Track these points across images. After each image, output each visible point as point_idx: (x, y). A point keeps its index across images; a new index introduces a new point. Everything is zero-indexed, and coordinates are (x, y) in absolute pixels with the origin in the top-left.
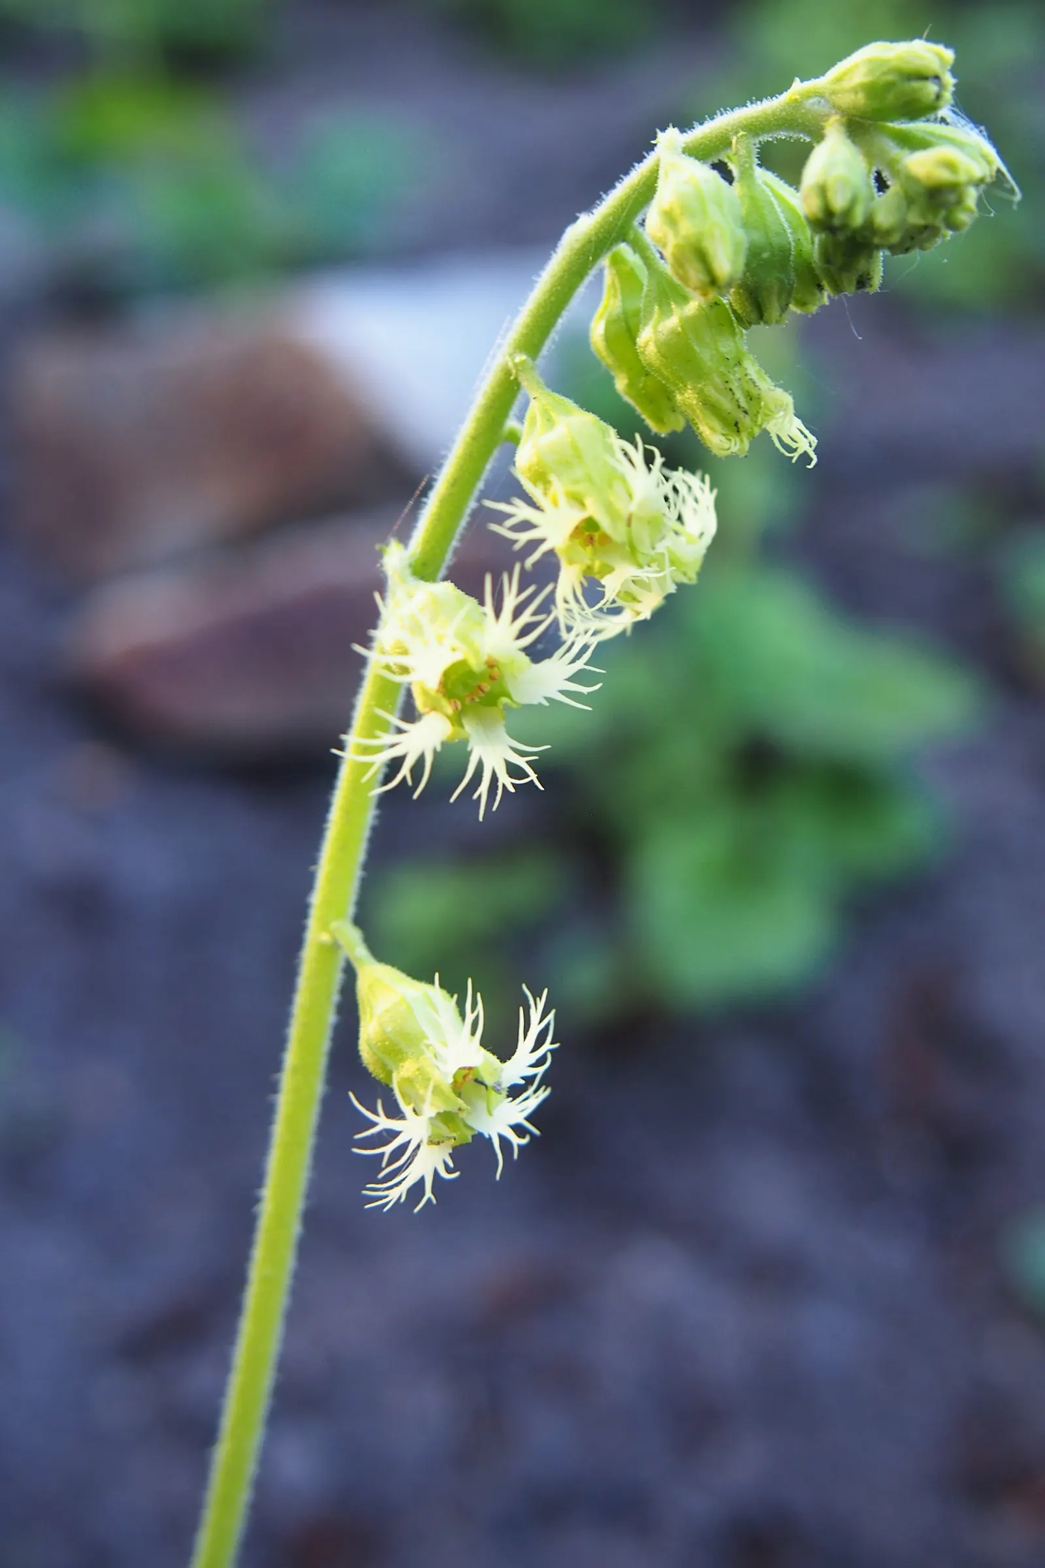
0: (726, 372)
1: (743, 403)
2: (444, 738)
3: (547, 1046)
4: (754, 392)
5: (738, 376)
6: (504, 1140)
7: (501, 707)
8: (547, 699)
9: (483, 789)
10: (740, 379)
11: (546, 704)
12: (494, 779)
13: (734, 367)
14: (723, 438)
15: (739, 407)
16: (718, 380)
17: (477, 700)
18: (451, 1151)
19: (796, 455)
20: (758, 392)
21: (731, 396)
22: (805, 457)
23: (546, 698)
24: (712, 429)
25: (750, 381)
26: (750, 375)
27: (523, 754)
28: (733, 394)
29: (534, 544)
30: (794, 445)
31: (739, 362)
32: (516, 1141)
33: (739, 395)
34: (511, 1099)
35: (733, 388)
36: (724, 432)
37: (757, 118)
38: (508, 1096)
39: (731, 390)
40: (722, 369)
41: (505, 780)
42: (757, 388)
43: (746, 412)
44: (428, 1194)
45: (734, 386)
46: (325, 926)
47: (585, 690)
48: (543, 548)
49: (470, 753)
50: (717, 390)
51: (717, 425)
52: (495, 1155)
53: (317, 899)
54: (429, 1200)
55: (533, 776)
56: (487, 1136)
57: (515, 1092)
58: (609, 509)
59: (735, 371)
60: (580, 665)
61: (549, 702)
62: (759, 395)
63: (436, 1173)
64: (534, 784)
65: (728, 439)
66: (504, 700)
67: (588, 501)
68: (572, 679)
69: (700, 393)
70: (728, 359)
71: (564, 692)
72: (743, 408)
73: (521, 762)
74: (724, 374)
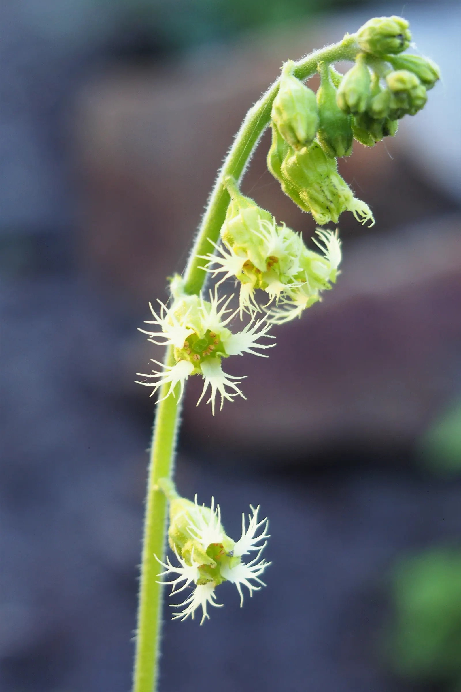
0: (320, 182)
1: (330, 197)
2: (190, 373)
3: (263, 536)
4: (335, 191)
5: (327, 183)
6: (243, 587)
7: (217, 356)
8: (243, 352)
9: (213, 398)
10: (328, 185)
11: (242, 355)
12: (218, 393)
13: (325, 179)
14: (321, 216)
15: (327, 199)
16: (317, 187)
17: (209, 354)
18: (214, 590)
19: (365, 220)
20: (336, 191)
21: (323, 194)
22: (370, 221)
23: (241, 352)
24: (316, 211)
25: (332, 186)
26: (333, 182)
27: (232, 381)
28: (324, 193)
29: (222, 275)
30: (364, 216)
31: (327, 176)
32: (251, 587)
33: (327, 193)
34: (244, 563)
35: (325, 190)
36: (322, 213)
37: (329, 54)
38: (242, 562)
39: (323, 191)
40: (319, 181)
41: (224, 394)
42: (335, 189)
43: (331, 202)
44: (205, 614)
45: (325, 189)
46: (156, 482)
47: (264, 347)
48: (227, 276)
49: (204, 380)
50: (315, 190)
51: (318, 208)
52: (239, 594)
53: (152, 467)
54: (206, 618)
55: (239, 392)
56: (233, 583)
57: (246, 559)
58: (259, 255)
59: (325, 181)
60: (261, 334)
61: (243, 354)
62: (337, 193)
63: (208, 603)
64: (241, 396)
65: (324, 215)
66: (218, 353)
67: (249, 252)
68: (257, 341)
69: (308, 193)
70: (321, 175)
71: (252, 349)
72: (329, 200)
73: (232, 385)
74: (319, 183)
